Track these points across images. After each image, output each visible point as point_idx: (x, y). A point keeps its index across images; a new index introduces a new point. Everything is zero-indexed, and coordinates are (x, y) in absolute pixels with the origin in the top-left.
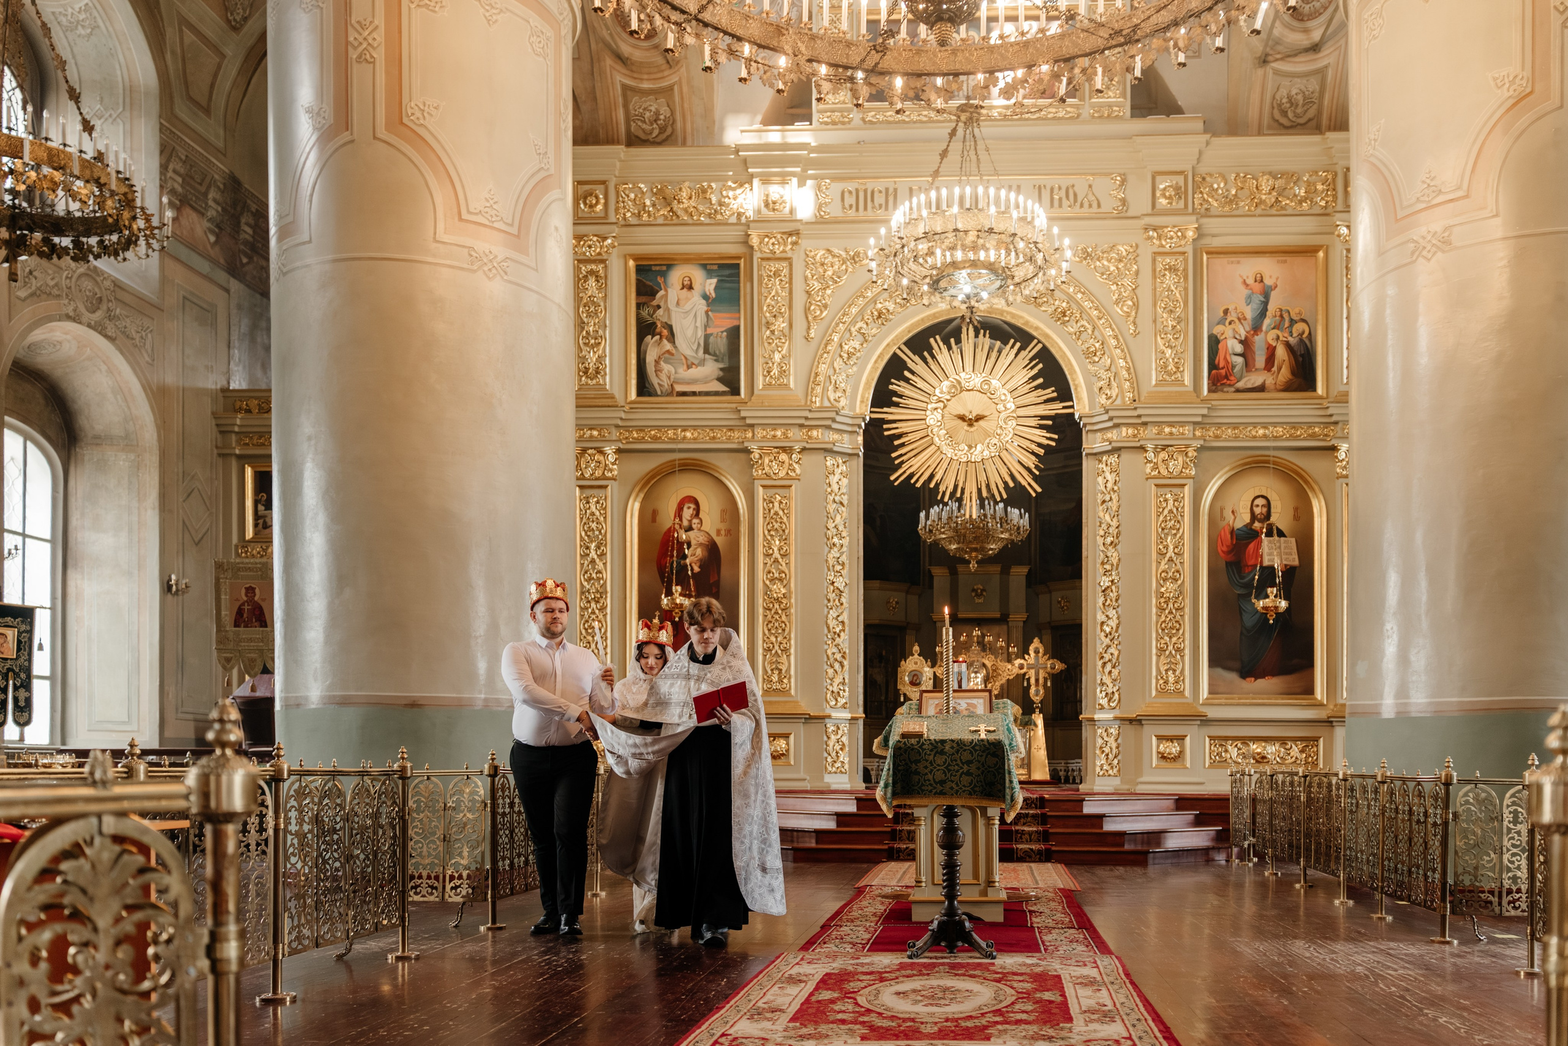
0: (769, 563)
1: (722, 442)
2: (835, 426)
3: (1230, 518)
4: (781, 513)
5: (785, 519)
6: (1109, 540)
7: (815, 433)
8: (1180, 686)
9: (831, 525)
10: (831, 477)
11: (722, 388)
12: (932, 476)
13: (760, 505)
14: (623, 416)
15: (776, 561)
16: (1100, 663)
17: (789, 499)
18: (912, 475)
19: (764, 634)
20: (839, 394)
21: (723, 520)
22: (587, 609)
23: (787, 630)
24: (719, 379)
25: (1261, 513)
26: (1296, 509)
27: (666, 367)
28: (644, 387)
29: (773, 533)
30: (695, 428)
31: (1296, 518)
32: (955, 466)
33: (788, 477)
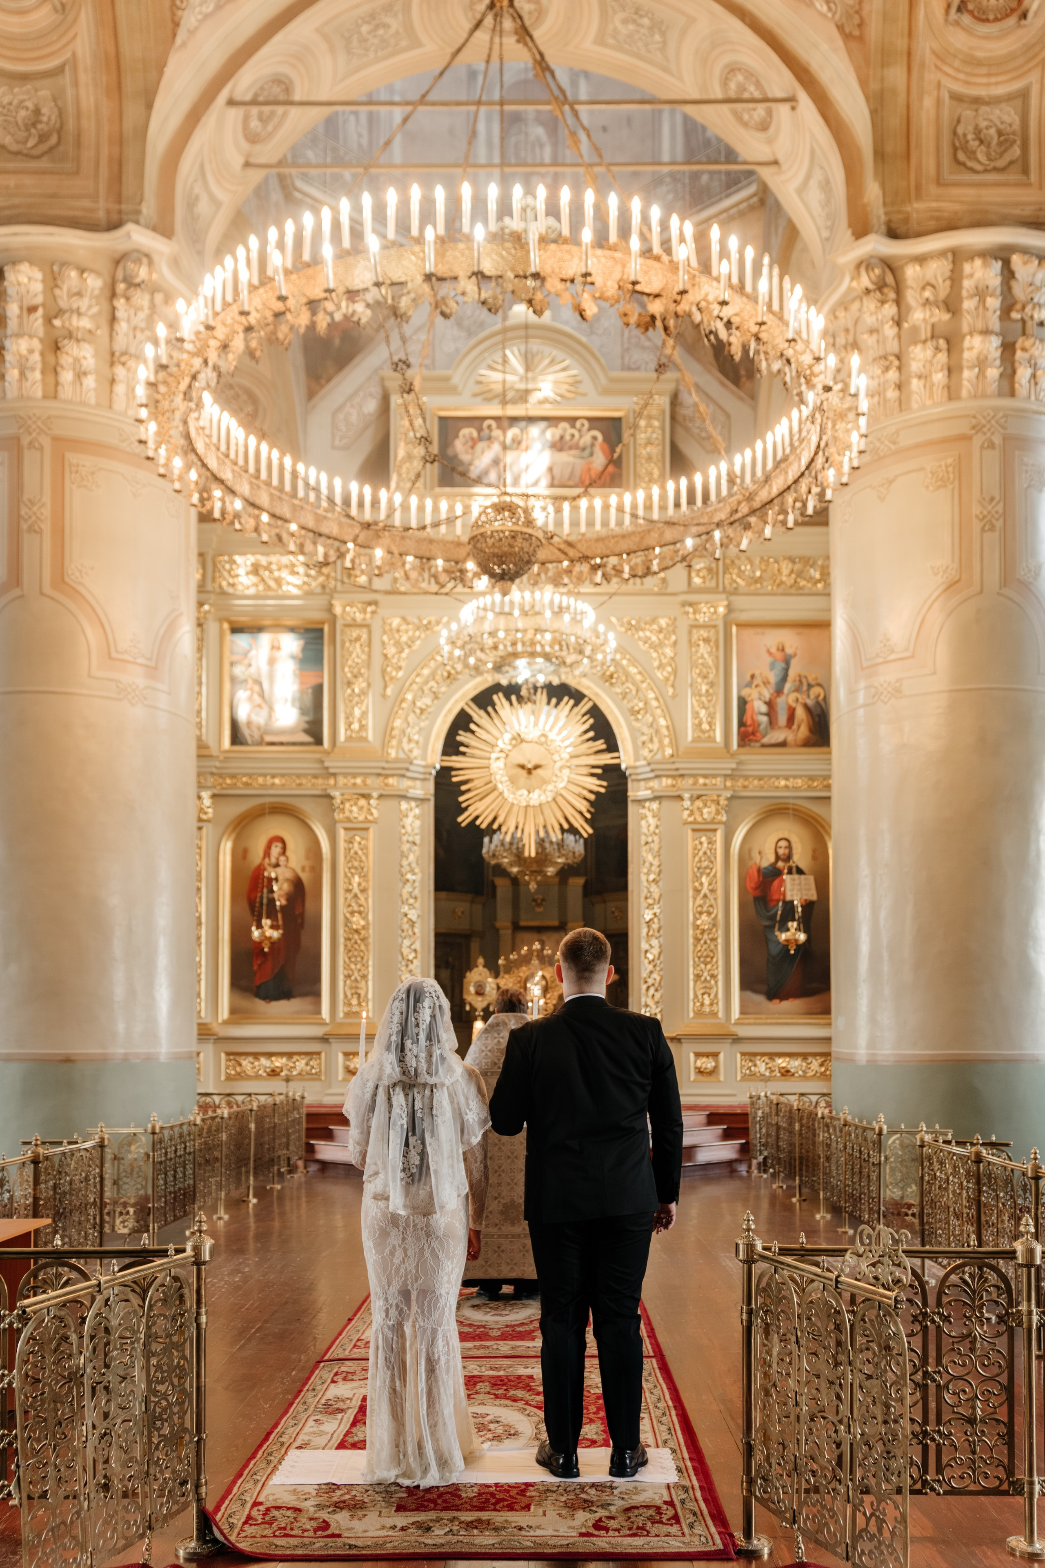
0: (350, 897)
1: (308, 788)
2: (409, 774)
3: (756, 858)
4: (360, 852)
5: (364, 858)
6: (652, 877)
7: (391, 781)
8: (715, 1008)
9: (405, 863)
10: (405, 819)
11: (308, 739)
12: (495, 819)
13: (342, 845)
14: (218, 764)
15: (356, 896)
16: (644, 987)
17: (367, 840)
18: (477, 817)
19: (345, 962)
21: (307, 858)
23: (366, 958)
24: (307, 732)
25: (784, 854)
26: (814, 851)
27: (256, 720)
29: (353, 870)
30: (283, 775)
31: (814, 858)
32: (515, 809)
33: (367, 821)
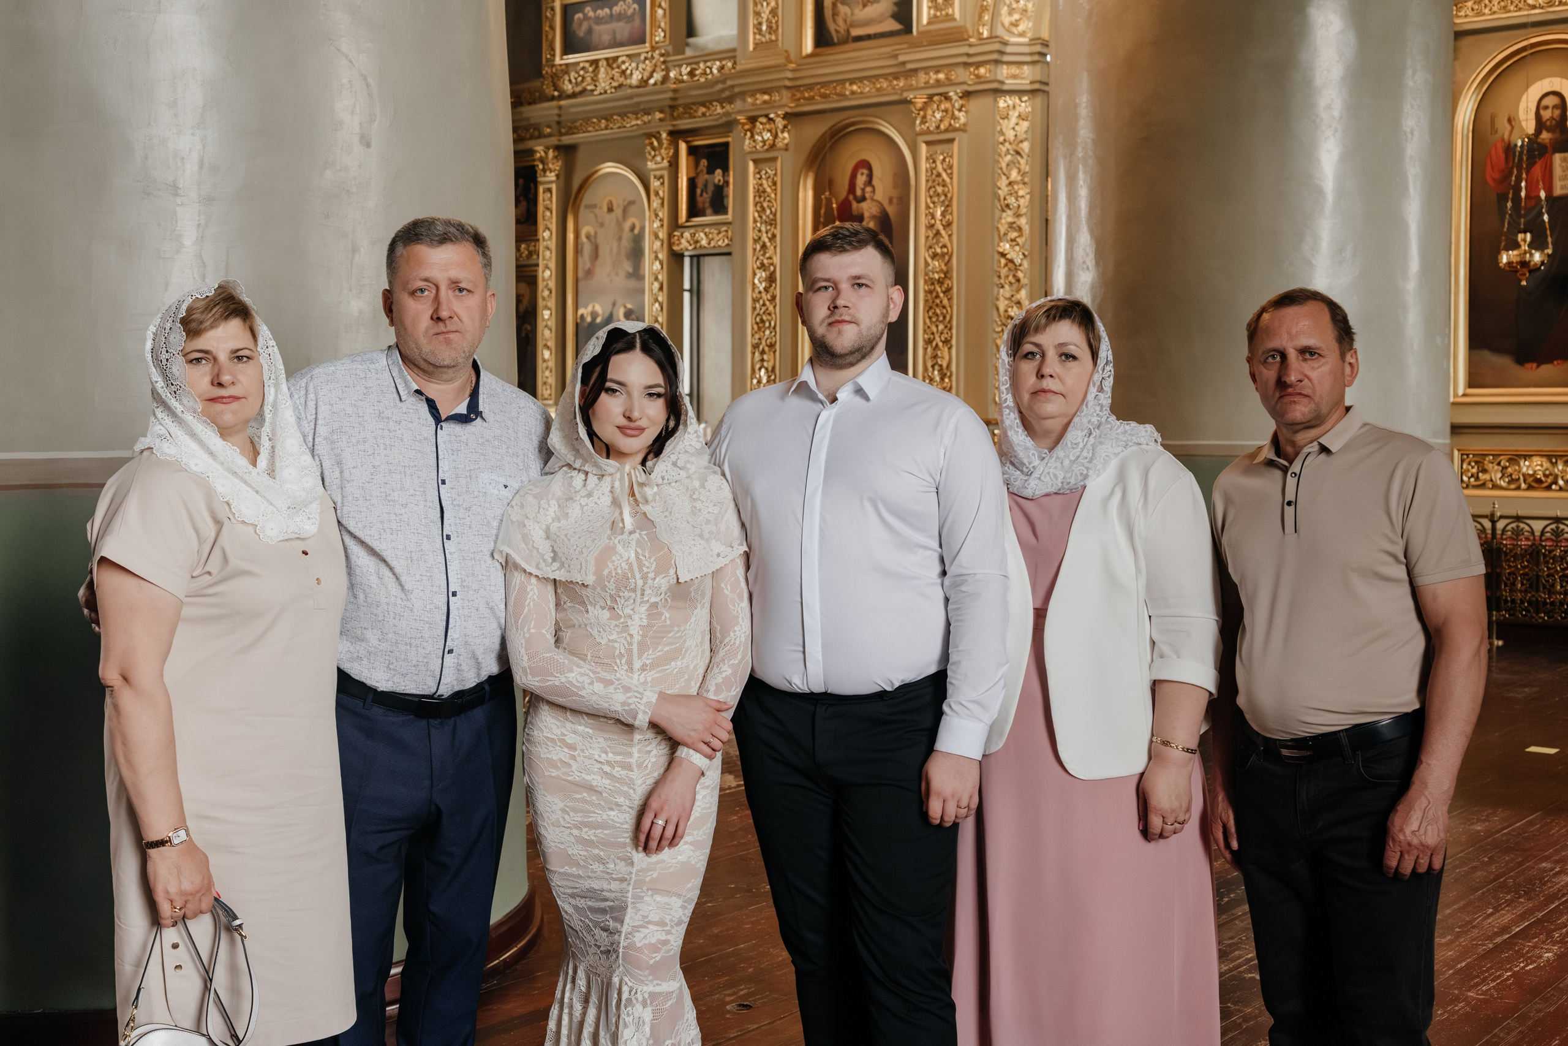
0: (931, 235)
1: (889, 94)
2: (1006, 58)
3: (1504, 129)
4: (944, 175)
5: (948, 180)
7: (982, 71)
10: (1004, 123)
11: (895, 26)
13: (924, 165)
14: (789, 75)
15: (938, 233)
17: (951, 157)
19: (925, 323)
20: (1016, 16)
21: (895, 186)
22: (758, 301)
23: (948, 318)
24: (896, 16)
25: (1552, 118)
27: (843, 9)
28: (822, 38)
29: (936, 199)
30: (861, 79)
33: (950, 129)
